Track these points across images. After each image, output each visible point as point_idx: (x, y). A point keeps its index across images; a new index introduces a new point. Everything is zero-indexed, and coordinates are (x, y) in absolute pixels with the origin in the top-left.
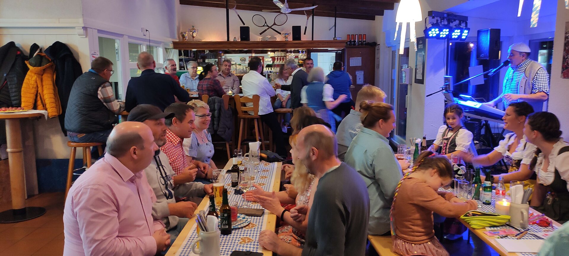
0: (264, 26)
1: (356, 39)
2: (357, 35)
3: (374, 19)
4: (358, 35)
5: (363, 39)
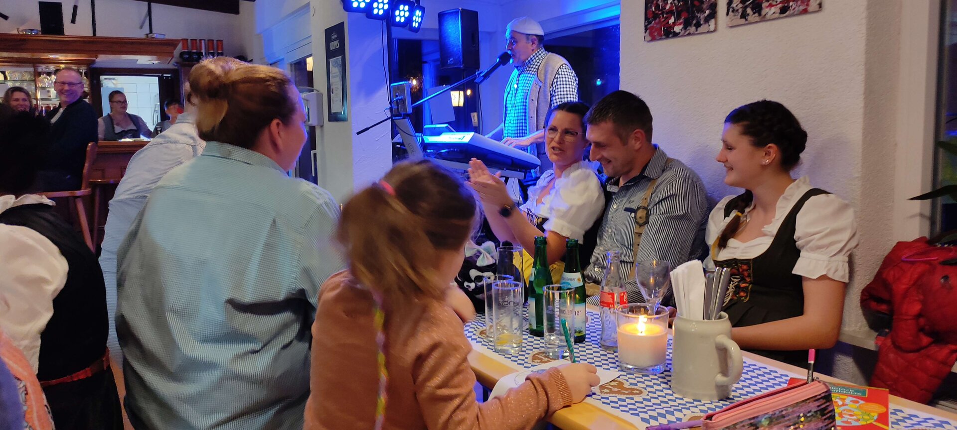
1: (201, 49)
2: (203, 41)
3: (237, 10)
4: (206, 41)
5: (218, 50)
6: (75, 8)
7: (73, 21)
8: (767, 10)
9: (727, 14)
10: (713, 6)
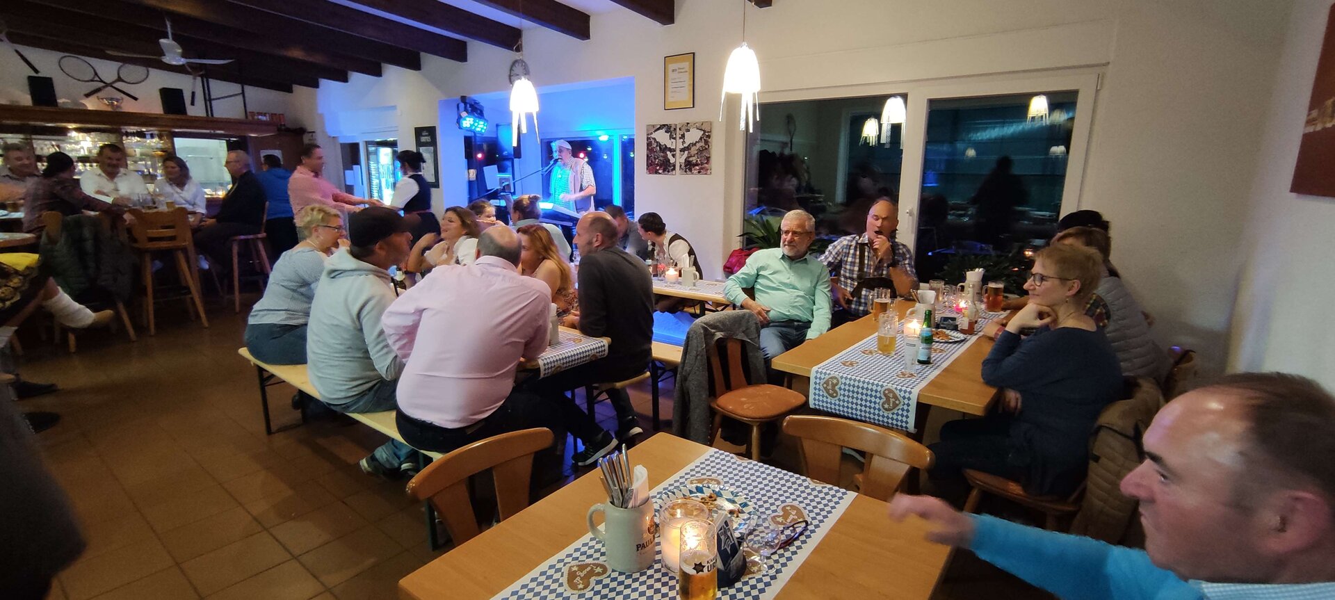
0: (92, 81)
3: (290, 90)
6: (193, 94)
7: (193, 104)
8: (694, 171)
9: (680, 170)
10: (674, 166)
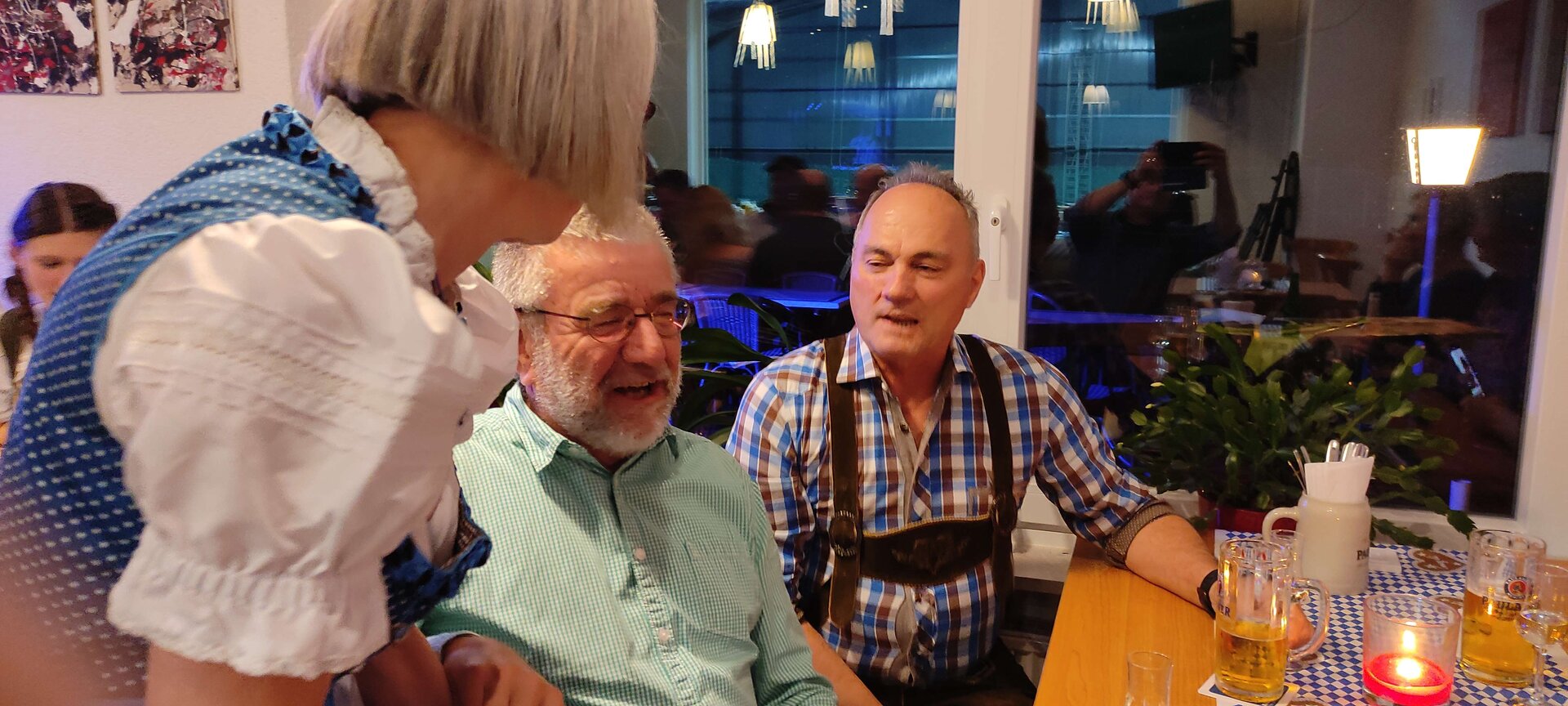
8: (171, 78)
9: (115, 75)
10: (93, 59)
